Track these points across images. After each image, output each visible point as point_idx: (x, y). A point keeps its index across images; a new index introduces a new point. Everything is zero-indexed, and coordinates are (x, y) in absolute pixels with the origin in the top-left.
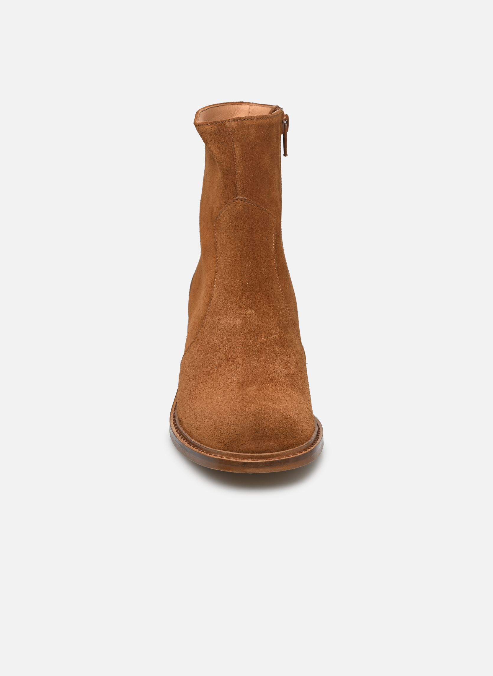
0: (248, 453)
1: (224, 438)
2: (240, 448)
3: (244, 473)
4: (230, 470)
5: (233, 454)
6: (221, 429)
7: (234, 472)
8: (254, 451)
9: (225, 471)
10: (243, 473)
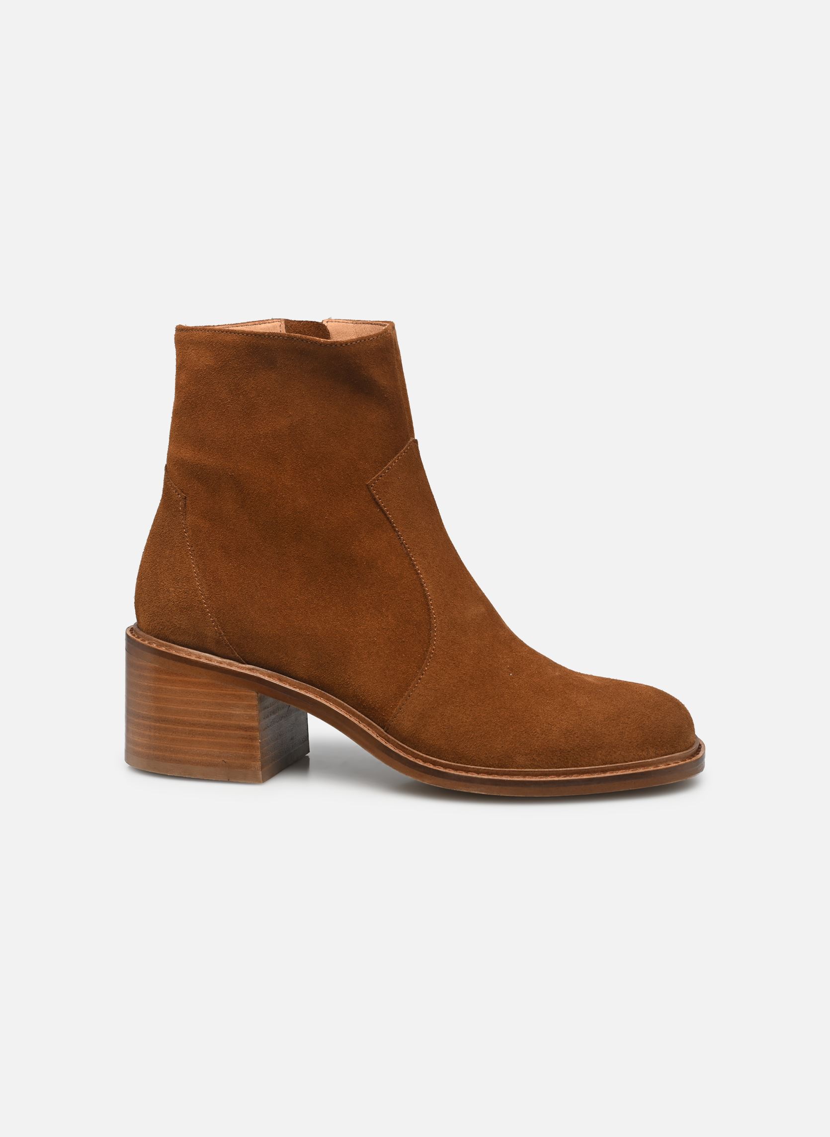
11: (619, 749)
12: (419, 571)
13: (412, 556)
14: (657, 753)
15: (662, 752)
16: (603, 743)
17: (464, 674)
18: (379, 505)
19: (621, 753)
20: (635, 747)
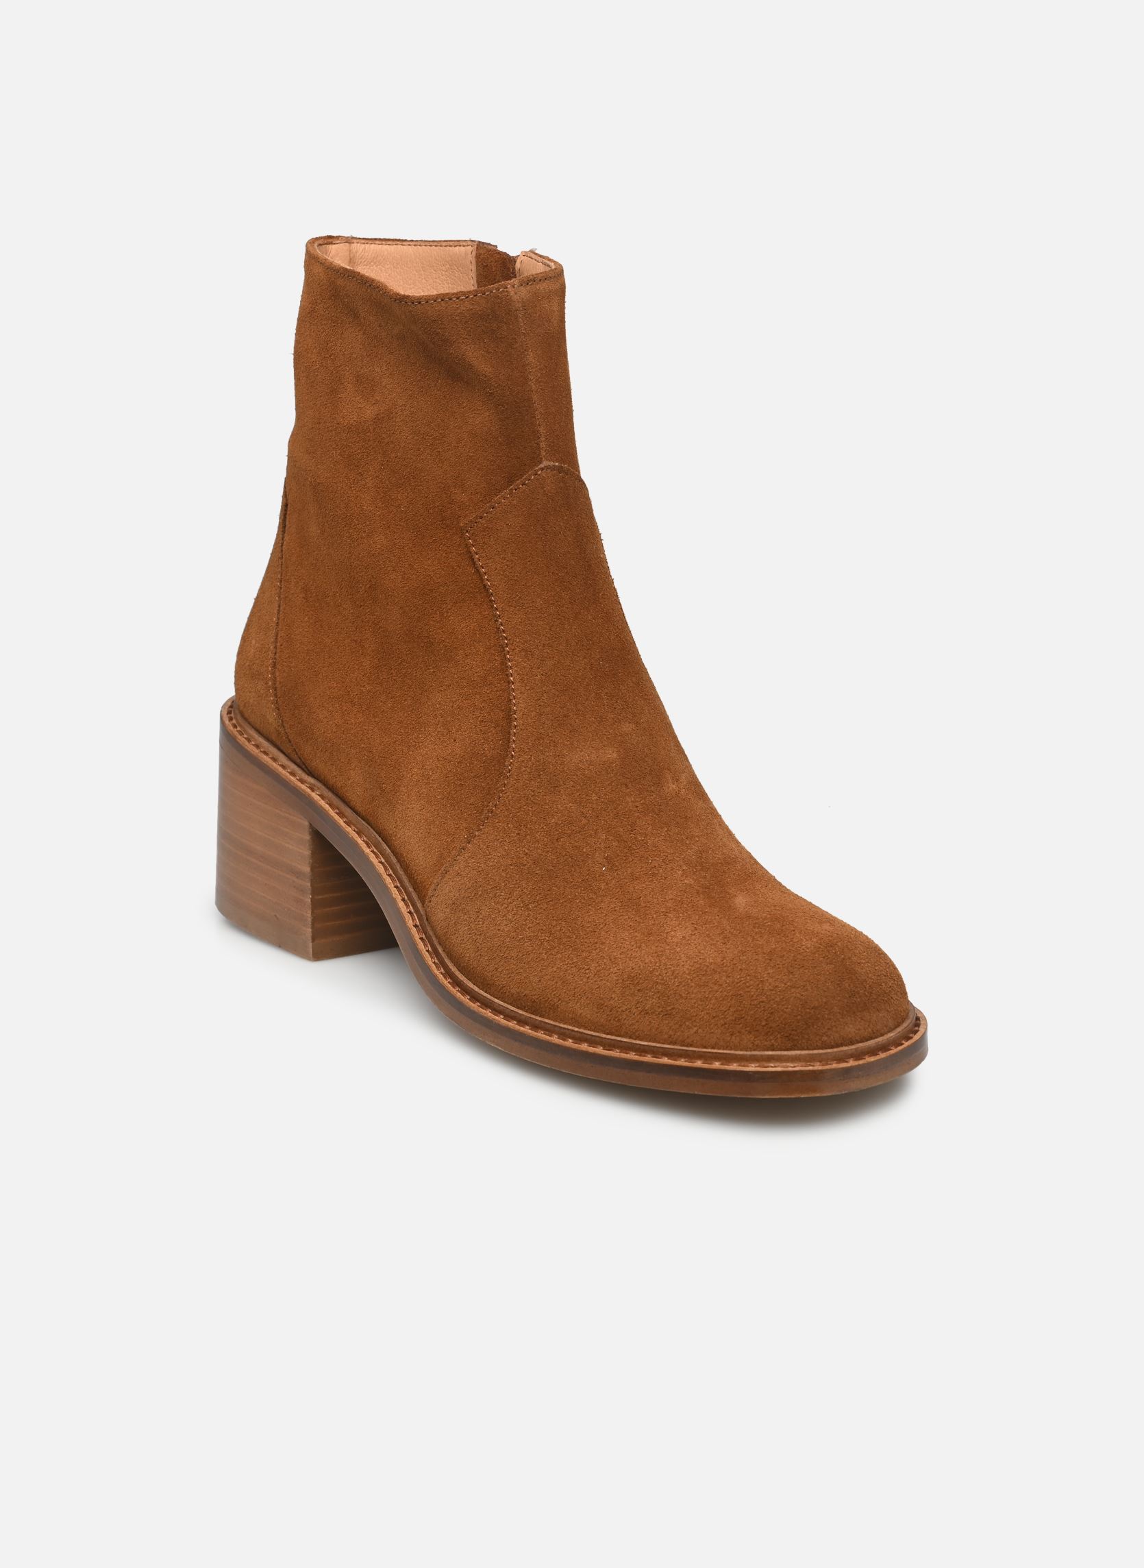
0: (842, 1045)
1: (781, 1023)
2: (825, 1038)
3: (846, 1094)
4: (815, 1091)
5: (812, 1054)
6: (762, 1002)
7: (825, 1095)
8: (854, 1039)
9: (802, 1096)
10: (843, 1093)
11: (695, 1024)
12: (512, 679)
13: (509, 652)
14: (756, 1043)
15: (766, 1043)
16: (673, 1008)
17: (526, 854)
18: (474, 563)
19: (697, 1030)
20: (720, 1025)
